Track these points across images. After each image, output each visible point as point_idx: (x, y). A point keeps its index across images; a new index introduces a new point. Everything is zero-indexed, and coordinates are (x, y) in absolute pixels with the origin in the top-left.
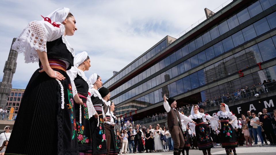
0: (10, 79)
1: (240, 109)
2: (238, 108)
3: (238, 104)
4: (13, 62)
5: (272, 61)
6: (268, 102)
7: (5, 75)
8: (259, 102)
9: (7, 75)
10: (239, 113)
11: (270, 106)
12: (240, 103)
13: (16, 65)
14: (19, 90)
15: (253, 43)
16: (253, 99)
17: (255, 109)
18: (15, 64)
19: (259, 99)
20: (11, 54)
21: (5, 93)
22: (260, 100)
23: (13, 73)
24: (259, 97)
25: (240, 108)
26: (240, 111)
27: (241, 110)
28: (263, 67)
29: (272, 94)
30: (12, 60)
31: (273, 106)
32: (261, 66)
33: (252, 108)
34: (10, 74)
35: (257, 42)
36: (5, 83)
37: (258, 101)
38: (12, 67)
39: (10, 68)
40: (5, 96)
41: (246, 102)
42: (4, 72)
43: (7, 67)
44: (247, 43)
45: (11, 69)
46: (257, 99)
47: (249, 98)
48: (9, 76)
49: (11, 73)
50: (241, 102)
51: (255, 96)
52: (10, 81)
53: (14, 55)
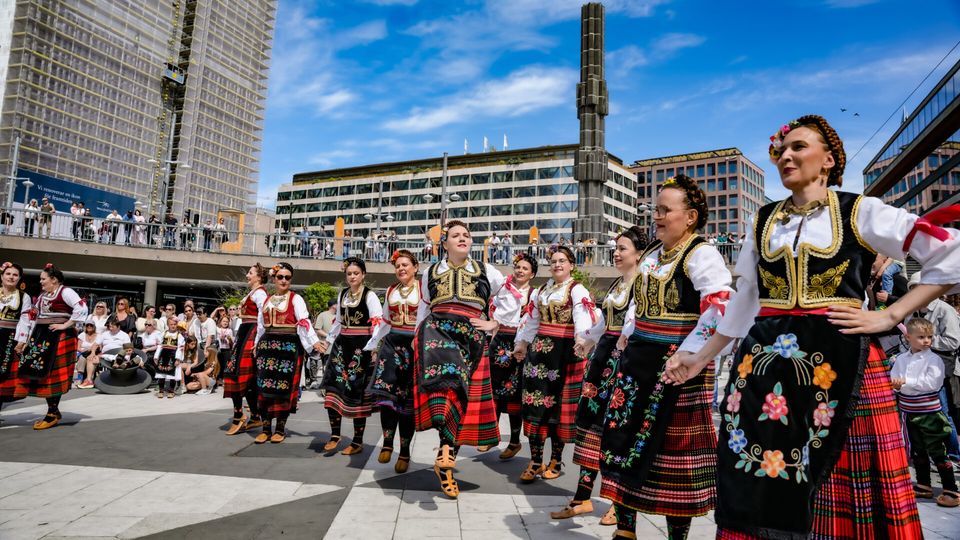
0: (597, 136)
4: (595, 81)
7: (582, 127)
9: (586, 124)
13: (605, 89)
14: (665, 161)
18: (602, 87)
20: (584, 60)
21: (592, 181)
23: (602, 115)
30: (591, 77)
34: (594, 118)
36: (588, 148)
38: (595, 97)
39: (588, 102)
40: (591, 186)
42: (579, 117)
43: (583, 103)
45: (592, 106)
48: (594, 127)
49: (598, 118)
52: (597, 142)
53: (592, 59)
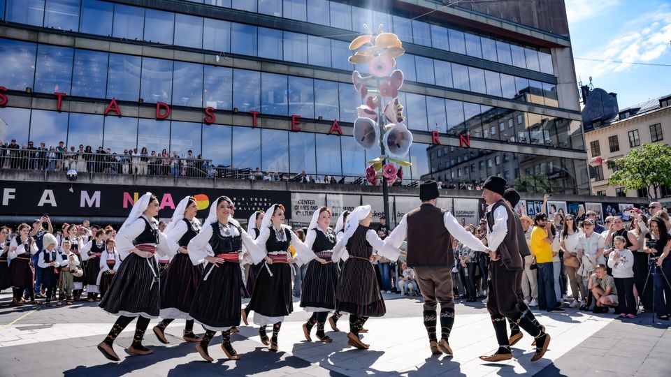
1: (10, 194)
2: (7, 191)
3: (10, 178)
5: (89, 102)
6: (91, 196)
8: (71, 190)
10: (5, 203)
11: (90, 205)
12: (16, 179)
15: (65, 41)
16: (55, 178)
17: (54, 204)
19: (72, 182)
25: (13, 190)
26: (10, 200)
27: (13, 197)
28: (65, 105)
29: (104, 179)
31: (98, 205)
32: (63, 101)
33: (48, 198)
35: (77, 45)
37: (69, 185)
41: (36, 180)
44: (51, 33)
46: (65, 181)
47: (48, 172)
50: (21, 177)
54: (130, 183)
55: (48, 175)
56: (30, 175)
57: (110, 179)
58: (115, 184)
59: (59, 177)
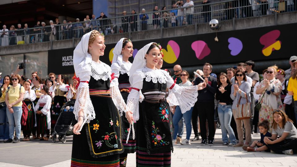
3: (172, 36)
8: (216, 39)
12: (176, 36)
16: (204, 30)
19: (217, 31)
22: (219, 35)
24: (218, 28)
29: (245, 24)
37: (214, 35)
41: (190, 34)
46: (212, 31)
51: (210, 23)
54: (271, 23)
55: (198, 28)
56: (185, 30)
57: (251, 23)
58: (257, 27)
59: (207, 28)
